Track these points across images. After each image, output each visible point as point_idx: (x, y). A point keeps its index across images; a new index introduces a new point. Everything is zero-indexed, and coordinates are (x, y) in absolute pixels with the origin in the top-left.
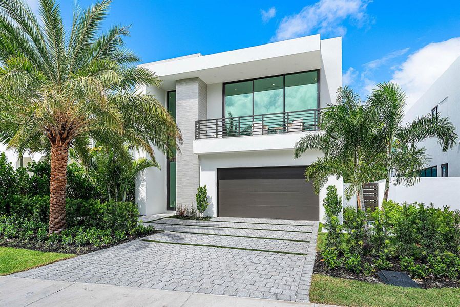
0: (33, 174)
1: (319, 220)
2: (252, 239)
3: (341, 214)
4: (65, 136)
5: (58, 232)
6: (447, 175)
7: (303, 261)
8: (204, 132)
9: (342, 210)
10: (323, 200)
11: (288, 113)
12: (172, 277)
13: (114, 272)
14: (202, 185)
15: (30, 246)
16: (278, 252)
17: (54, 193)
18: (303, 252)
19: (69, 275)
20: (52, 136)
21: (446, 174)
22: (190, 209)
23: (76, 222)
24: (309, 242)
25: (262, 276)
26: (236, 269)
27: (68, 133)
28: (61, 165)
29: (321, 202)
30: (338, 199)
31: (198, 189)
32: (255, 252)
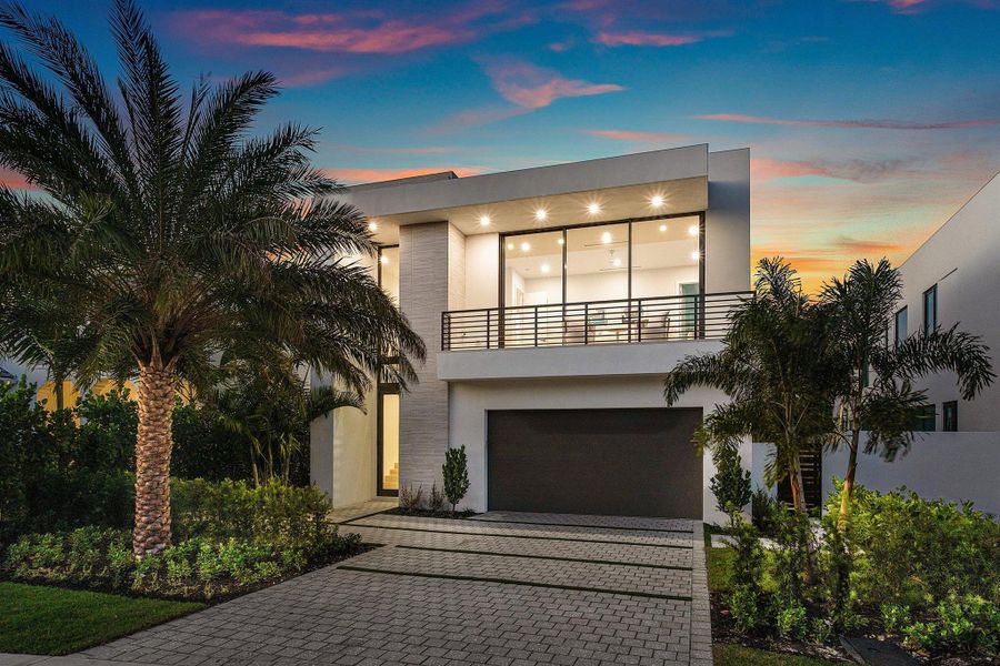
0: (85, 420)
1: (702, 519)
2: (572, 563)
3: (748, 508)
4: (170, 347)
5: (155, 551)
6: (955, 429)
7: (688, 615)
8: (459, 335)
9: (750, 499)
10: (712, 480)
11: (640, 300)
12: (427, 653)
13: (299, 643)
14: (457, 447)
15: (97, 584)
16: (632, 594)
17: (146, 470)
18: (683, 593)
19: (205, 652)
20: (143, 349)
21: (951, 425)
22: (428, 496)
23: (191, 529)
24: (691, 569)
25: (611, 650)
26: (554, 633)
27: (177, 342)
28: (162, 411)
29: (707, 484)
30: (744, 477)
31: (447, 454)
32: (585, 593)
